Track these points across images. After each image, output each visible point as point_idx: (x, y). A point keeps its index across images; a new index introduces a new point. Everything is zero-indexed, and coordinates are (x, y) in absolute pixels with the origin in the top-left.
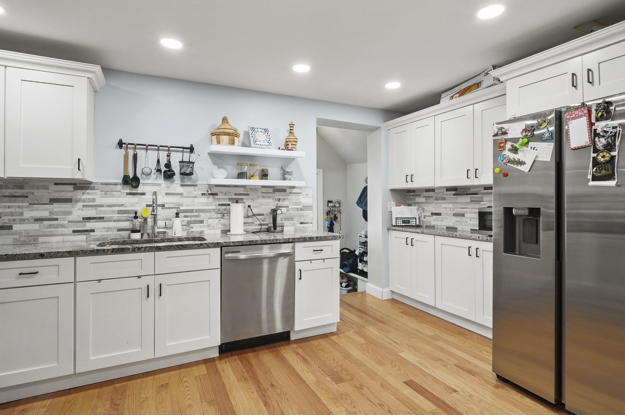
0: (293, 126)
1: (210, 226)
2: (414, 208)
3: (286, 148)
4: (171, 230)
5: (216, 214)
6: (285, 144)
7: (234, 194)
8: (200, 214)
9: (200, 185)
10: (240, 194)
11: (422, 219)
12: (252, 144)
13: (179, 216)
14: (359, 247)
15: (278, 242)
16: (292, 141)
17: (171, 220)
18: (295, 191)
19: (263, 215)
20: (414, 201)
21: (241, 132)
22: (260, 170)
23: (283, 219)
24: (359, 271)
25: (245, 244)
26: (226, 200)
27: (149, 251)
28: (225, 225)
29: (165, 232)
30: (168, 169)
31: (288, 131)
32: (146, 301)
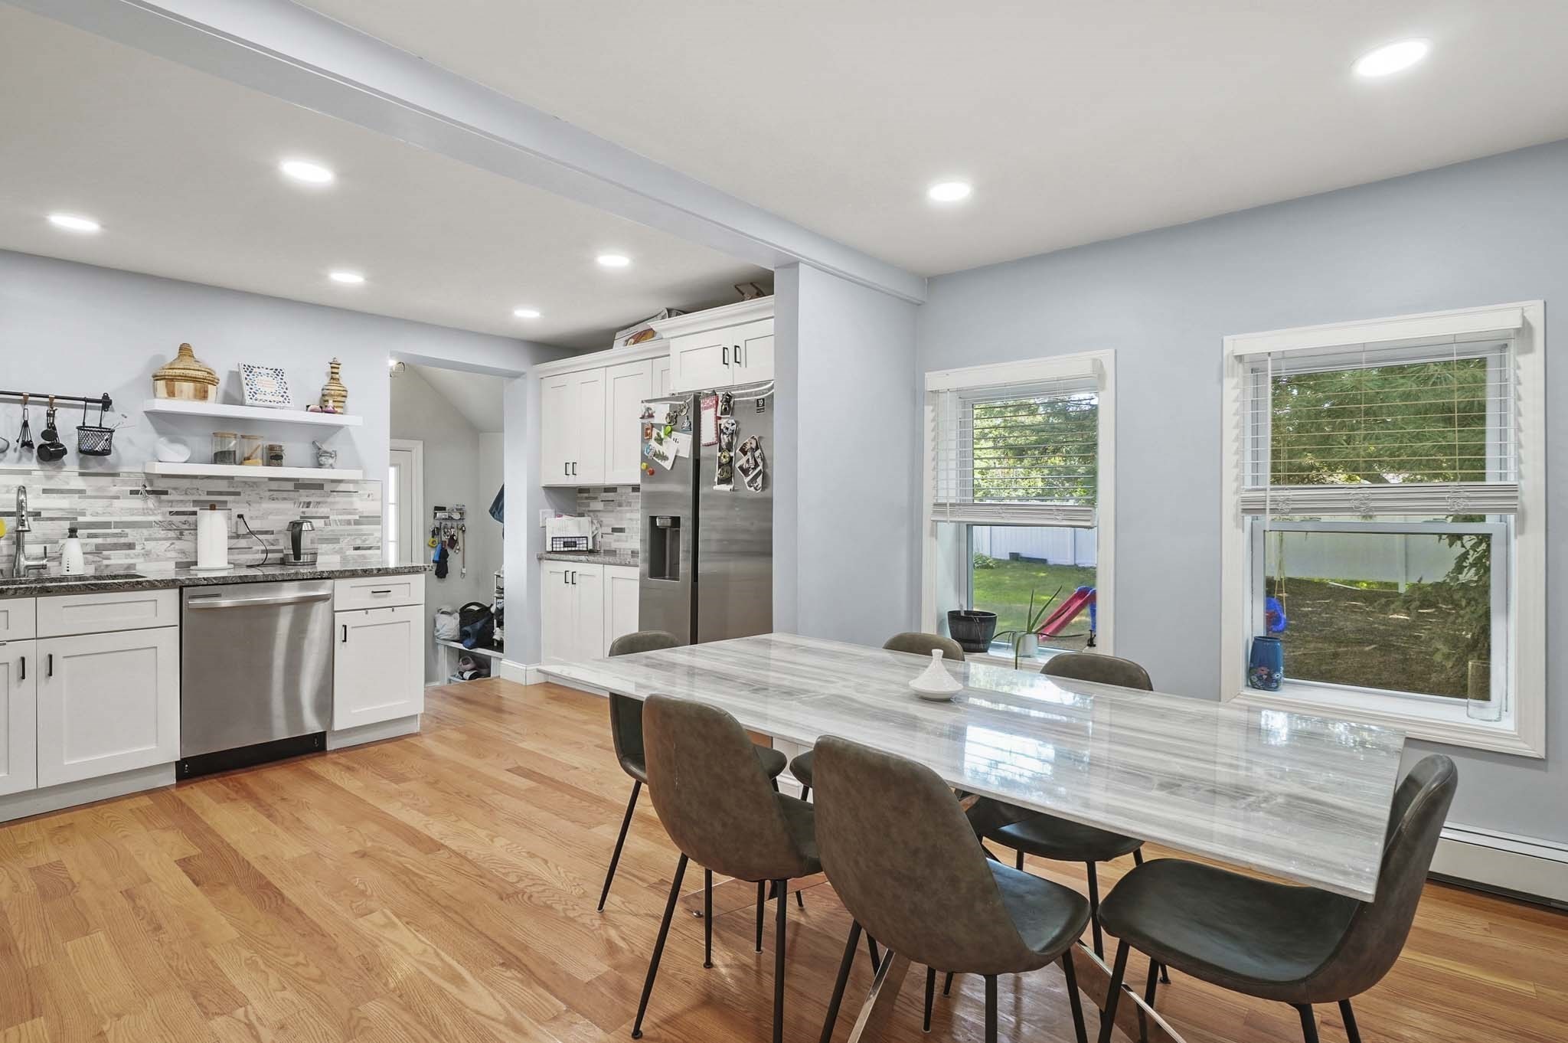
0: (337, 366)
1: (151, 556)
2: (585, 520)
3: (323, 409)
4: (56, 563)
5: (165, 532)
6: (321, 398)
7: (206, 493)
8: (127, 530)
9: (125, 475)
10: (220, 493)
11: (599, 538)
12: (247, 398)
13: (77, 534)
14: (497, 598)
15: (300, 577)
16: (334, 396)
17: (57, 542)
18: (342, 487)
19: (272, 533)
20: (587, 509)
21: (222, 376)
22: (265, 446)
23: (316, 541)
24: (495, 644)
25: (230, 582)
26: (187, 504)
27: (24, 595)
28: (184, 553)
29: (44, 567)
30: (48, 442)
31: (327, 374)
32: (19, 686)
